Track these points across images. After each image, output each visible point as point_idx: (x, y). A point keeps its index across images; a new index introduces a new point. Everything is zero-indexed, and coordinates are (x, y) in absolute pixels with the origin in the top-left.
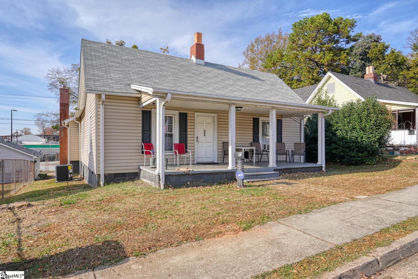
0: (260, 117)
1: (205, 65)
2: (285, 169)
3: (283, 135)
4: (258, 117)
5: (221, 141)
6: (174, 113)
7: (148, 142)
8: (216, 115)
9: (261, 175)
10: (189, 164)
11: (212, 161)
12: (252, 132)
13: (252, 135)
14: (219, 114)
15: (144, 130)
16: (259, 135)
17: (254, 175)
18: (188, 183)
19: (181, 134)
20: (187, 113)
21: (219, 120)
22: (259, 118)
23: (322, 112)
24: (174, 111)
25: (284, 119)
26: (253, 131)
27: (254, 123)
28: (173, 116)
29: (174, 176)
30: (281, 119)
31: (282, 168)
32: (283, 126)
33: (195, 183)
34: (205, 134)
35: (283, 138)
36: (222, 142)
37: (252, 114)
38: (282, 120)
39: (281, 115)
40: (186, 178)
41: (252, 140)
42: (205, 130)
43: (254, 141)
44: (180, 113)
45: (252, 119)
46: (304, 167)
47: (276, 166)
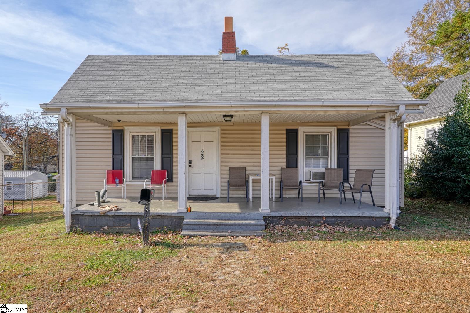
0: (300, 128)
1: (236, 60)
2: (292, 217)
3: (350, 155)
4: (296, 128)
5: (226, 166)
6: (154, 131)
7: (120, 168)
8: (218, 129)
9: (224, 225)
10: (161, 198)
11: (215, 194)
12: (285, 152)
13: (285, 156)
14: (223, 128)
15: (115, 153)
16: (298, 156)
17: (210, 225)
18: (105, 228)
19: (163, 158)
20: (172, 130)
21: (223, 136)
22: (297, 130)
23: (391, 111)
24: (154, 128)
25: (354, 127)
26: (286, 150)
27: (288, 138)
28: (154, 134)
29: (87, 216)
30: (347, 127)
31: (284, 215)
32: (350, 139)
33: (117, 228)
34: (203, 156)
35: (350, 159)
36: (228, 168)
37: (284, 123)
38: (348, 130)
39: (348, 121)
40: (104, 221)
41: (285, 164)
42: (202, 152)
43: (288, 166)
44: (162, 130)
45: (285, 132)
46: (339, 215)
47: (269, 211)
